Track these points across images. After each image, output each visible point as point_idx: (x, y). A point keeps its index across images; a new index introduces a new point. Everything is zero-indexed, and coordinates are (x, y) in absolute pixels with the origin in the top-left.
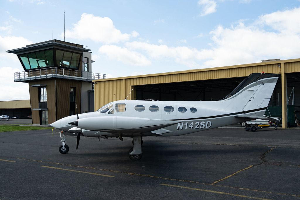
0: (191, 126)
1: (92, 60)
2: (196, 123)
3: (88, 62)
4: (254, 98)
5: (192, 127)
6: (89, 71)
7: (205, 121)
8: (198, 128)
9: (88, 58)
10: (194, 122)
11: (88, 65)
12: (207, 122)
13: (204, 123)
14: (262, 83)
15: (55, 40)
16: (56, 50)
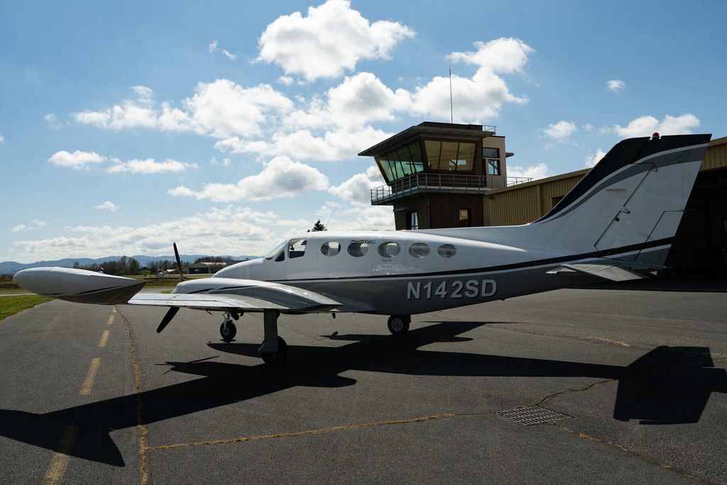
0: (440, 290)
1: (507, 151)
2: (454, 285)
3: (499, 157)
4: (629, 213)
5: (443, 293)
6: (502, 173)
7: (480, 279)
8: (460, 296)
9: (498, 150)
10: (449, 282)
11: (498, 162)
12: (485, 282)
13: (476, 283)
14: (653, 166)
15: (425, 123)
16: (426, 141)
